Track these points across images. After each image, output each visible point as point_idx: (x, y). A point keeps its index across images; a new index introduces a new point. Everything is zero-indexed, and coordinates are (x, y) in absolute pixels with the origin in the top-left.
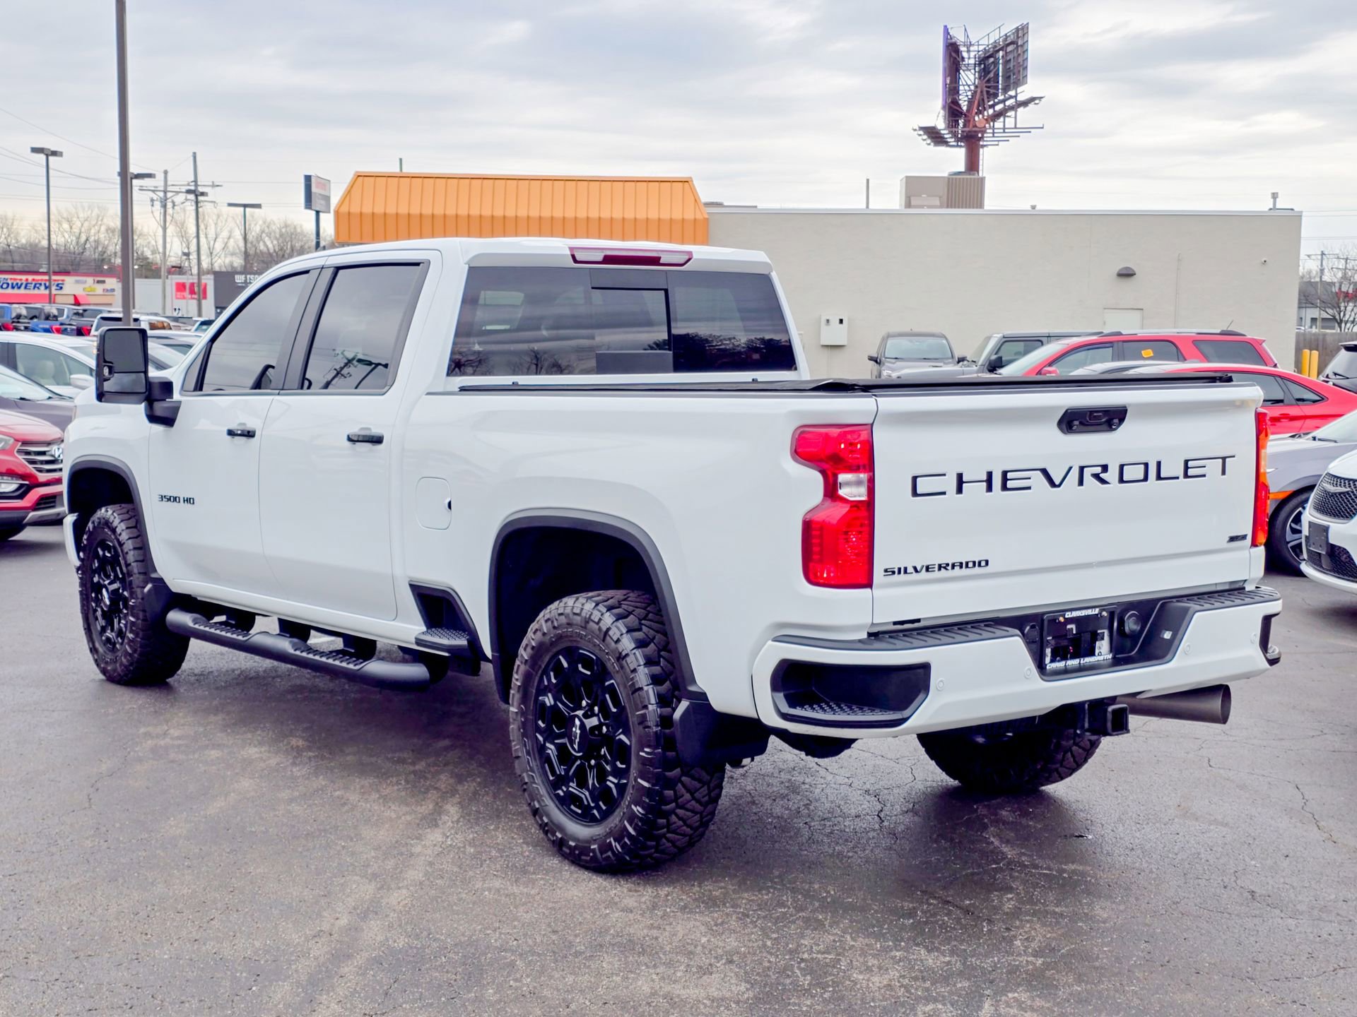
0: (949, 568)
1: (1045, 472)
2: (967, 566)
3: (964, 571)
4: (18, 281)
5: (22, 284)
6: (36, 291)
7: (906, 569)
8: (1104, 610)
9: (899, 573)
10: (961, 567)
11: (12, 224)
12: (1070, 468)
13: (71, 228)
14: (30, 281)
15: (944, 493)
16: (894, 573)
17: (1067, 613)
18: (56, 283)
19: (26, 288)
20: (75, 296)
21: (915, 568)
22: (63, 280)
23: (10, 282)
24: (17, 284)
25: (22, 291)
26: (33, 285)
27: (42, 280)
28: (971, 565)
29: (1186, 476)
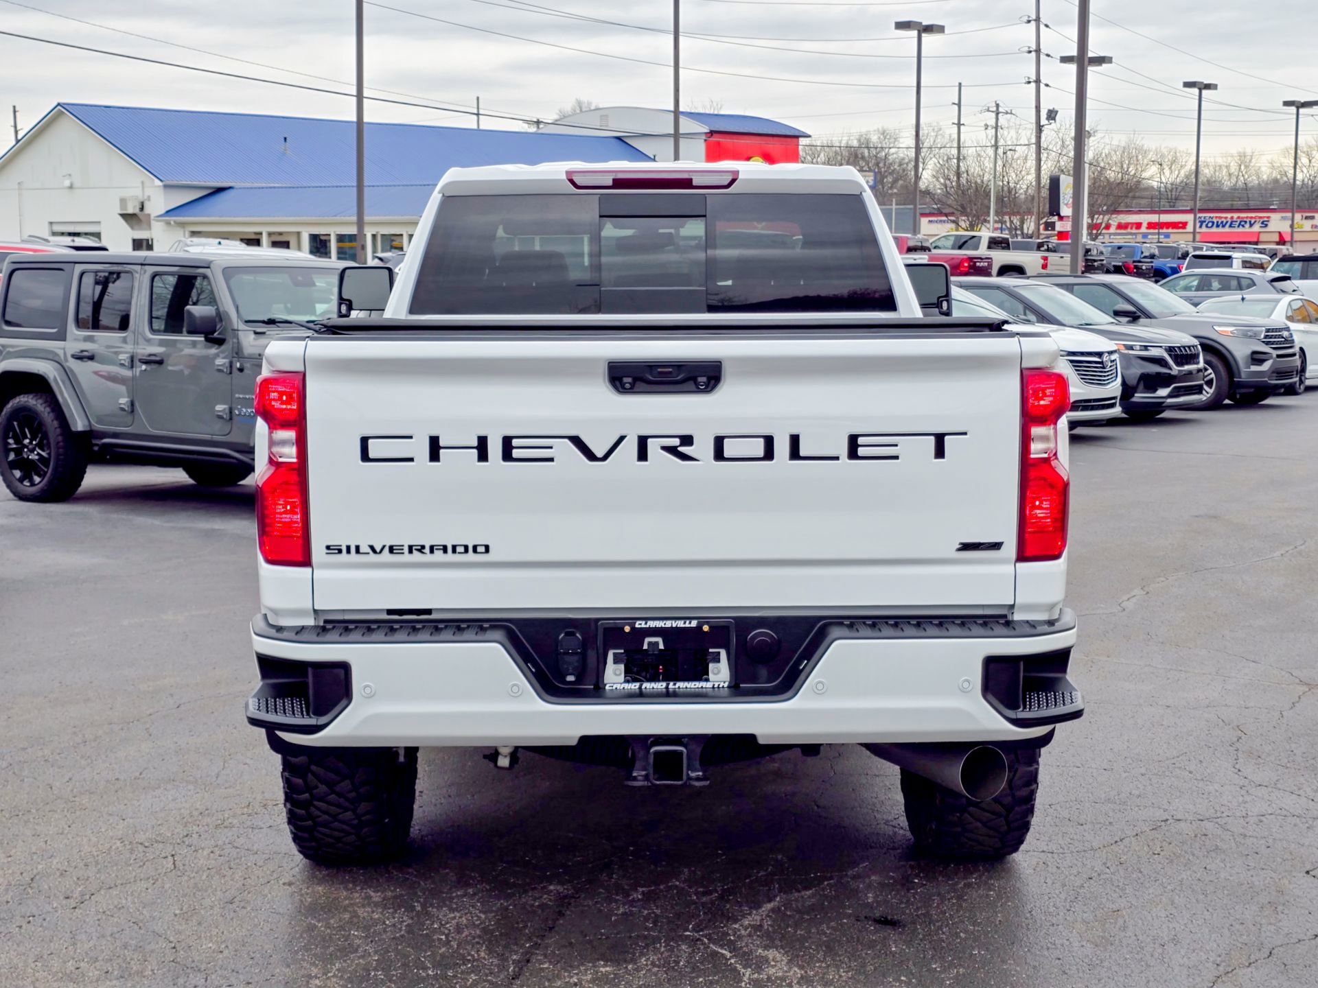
0: (427, 550)
1: (577, 441)
2: (454, 550)
3: (450, 557)
4: (1223, 220)
5: (1227, 222)
6: (1241, 229)
7: (357, 548)
8: (707, 623)
9: (348, 551)
10: (445, 549)
11: (1250, 161)
12: (622, 438)
13: (1310, 161)
14: (1235, 219)
15: (411, 460)
16: (340, 551)
17: (638, 622)
18: (1262, 220)
19: (1230, 226)
20: (1280, 233)
21: (372, 547)
22: (1268, 217)
23: (1215, 220)
24: (1222, 222)
25: (1227, 229)
26: (1238, 223)
27: (1247, 217)
28: (461, 549)
29: (853, 454)
